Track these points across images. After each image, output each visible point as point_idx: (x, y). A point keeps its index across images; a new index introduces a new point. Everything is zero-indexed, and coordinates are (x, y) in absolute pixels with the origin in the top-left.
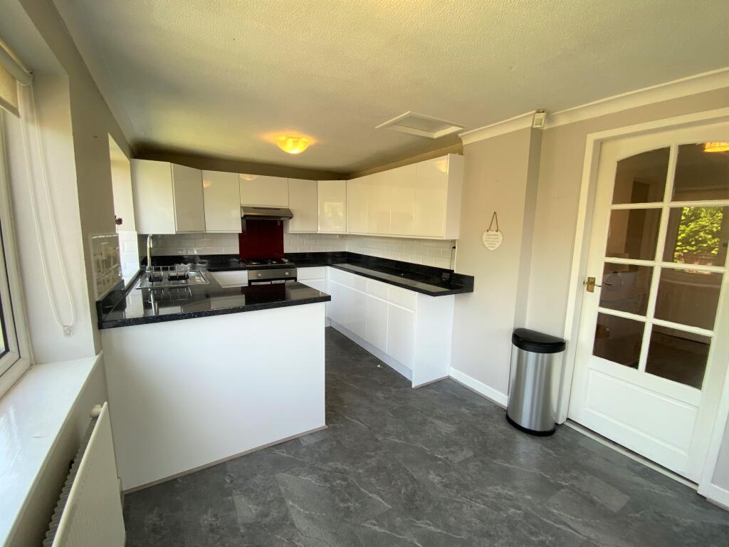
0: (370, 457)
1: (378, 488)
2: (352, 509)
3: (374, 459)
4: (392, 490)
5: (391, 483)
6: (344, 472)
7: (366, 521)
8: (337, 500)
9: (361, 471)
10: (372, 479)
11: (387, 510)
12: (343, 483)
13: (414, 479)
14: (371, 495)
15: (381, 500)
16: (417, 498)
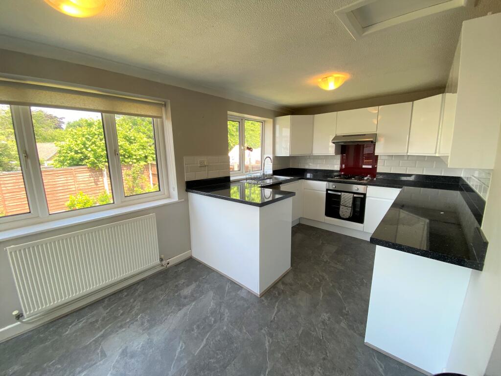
0: (241, 330)
1: (212, 343)
2: (193, 332)
3: (239, 333)
4: (211, 353)
5: (219, 350)
6: (221, 319)
7: (184, 342)
8: (198, 323)
9: (225, 328)
10: (219, 337)
11: (193, 353)
12: (212, 322)
13: (226, 367)
14: (205, 340)
15: (201, 347)
16: (206, 373)
